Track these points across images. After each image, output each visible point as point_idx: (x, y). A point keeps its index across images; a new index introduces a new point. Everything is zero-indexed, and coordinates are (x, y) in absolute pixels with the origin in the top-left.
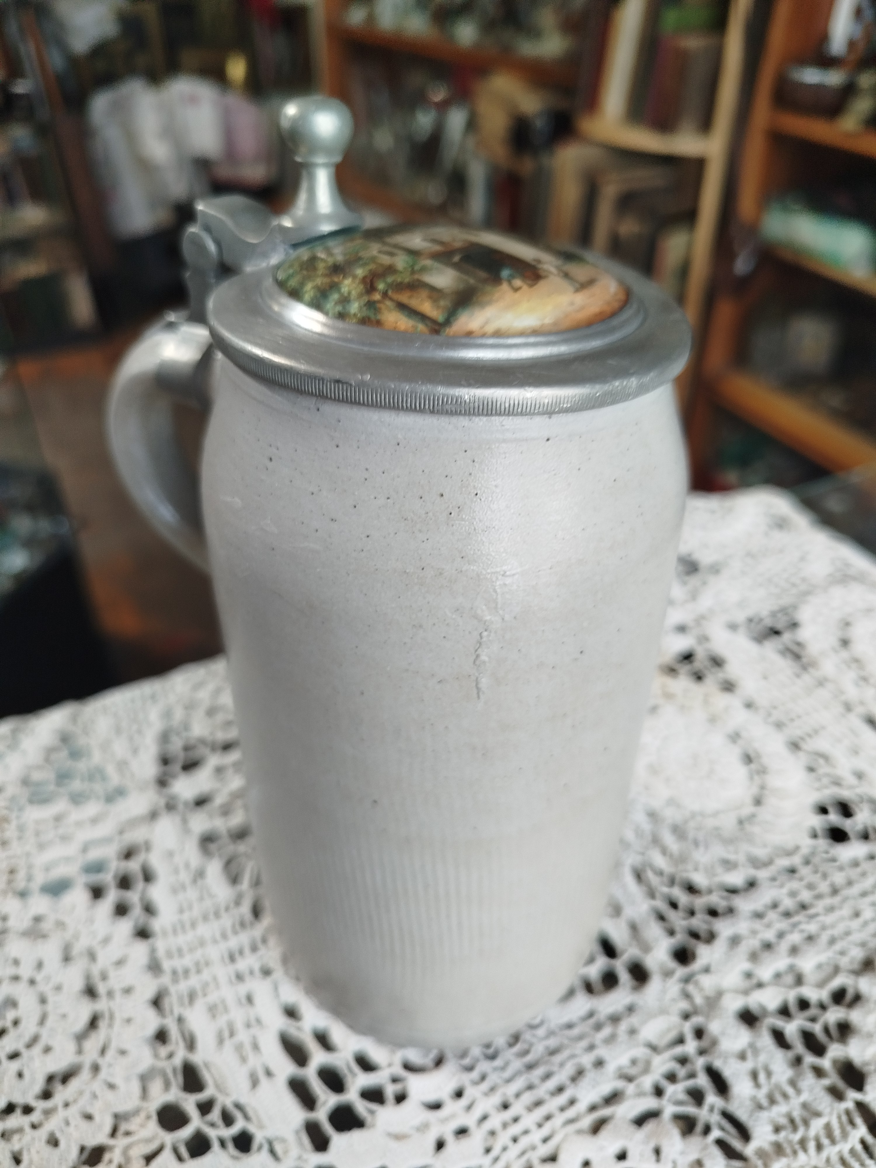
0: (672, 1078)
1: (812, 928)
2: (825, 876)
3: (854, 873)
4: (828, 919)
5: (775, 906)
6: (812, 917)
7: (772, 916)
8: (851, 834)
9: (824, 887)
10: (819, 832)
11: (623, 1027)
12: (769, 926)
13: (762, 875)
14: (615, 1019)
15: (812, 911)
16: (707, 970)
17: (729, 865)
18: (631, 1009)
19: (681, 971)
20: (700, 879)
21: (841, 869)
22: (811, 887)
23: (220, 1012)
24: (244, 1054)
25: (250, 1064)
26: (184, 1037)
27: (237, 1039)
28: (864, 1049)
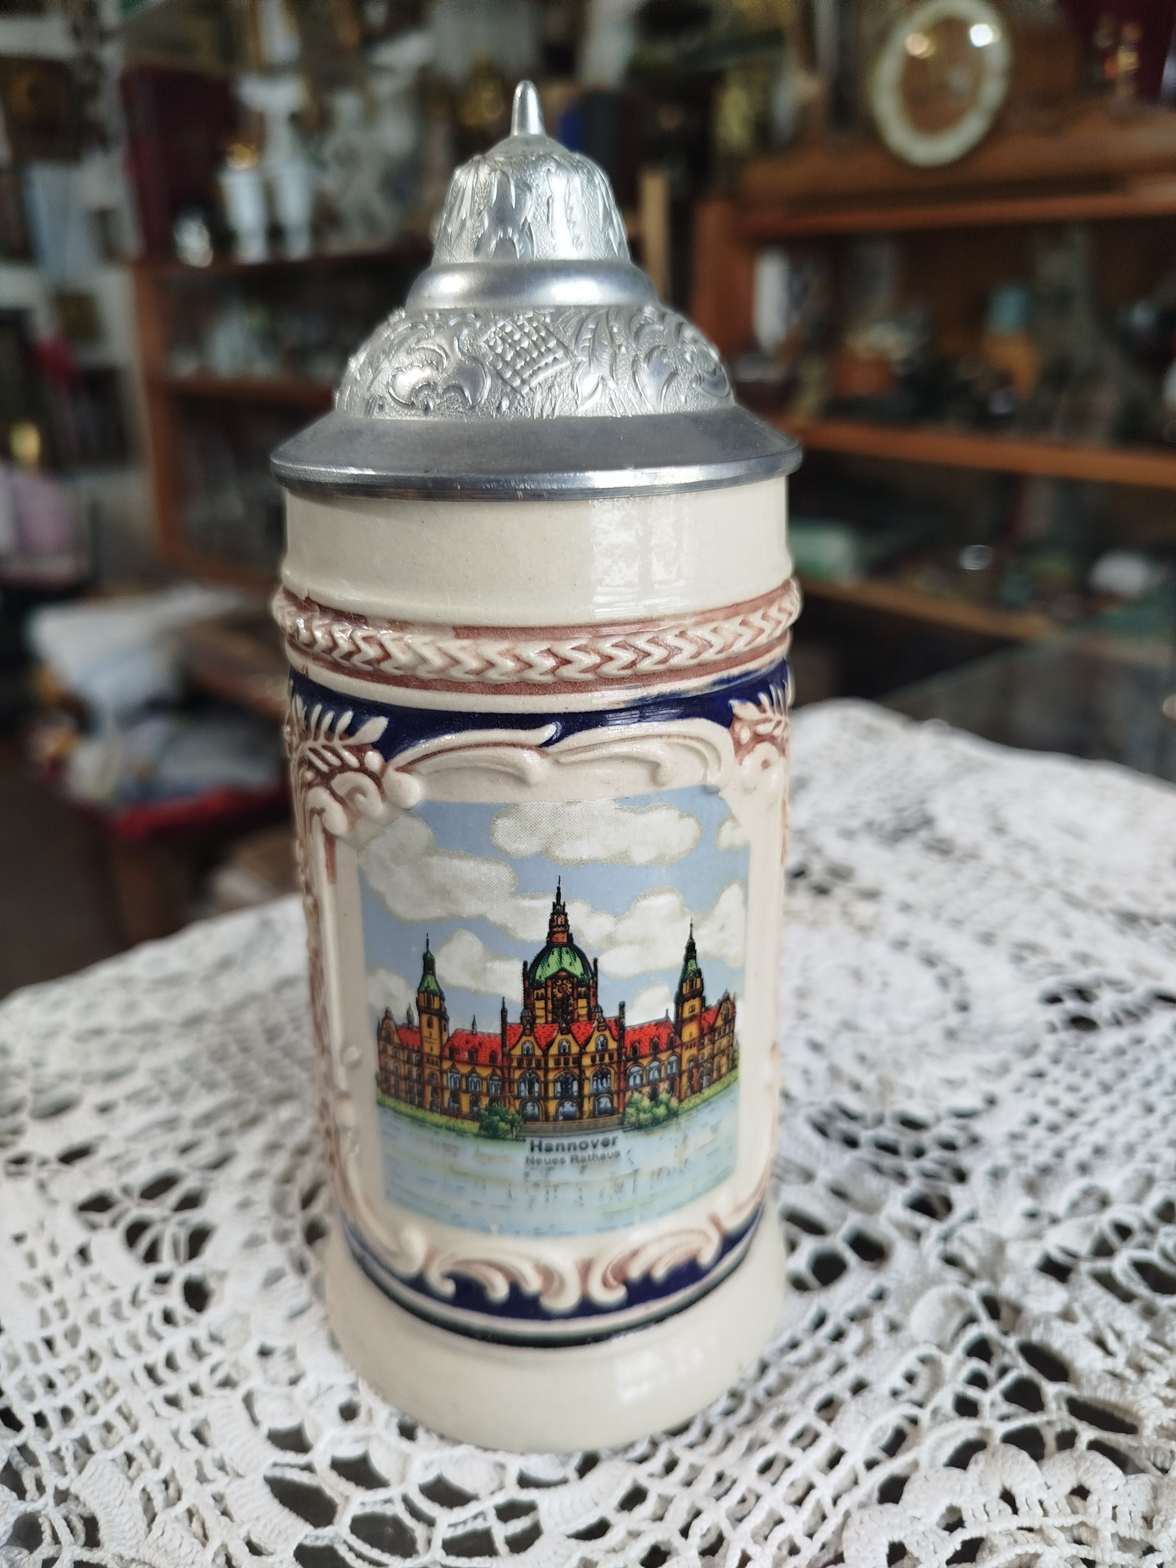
0: (978, 1380)
1: (1097, 1137)
2: (1087, 1074)
3: (1124, 1063)
4: (1115, 1122)
5: (1034, 1120)
6: (1092, 1124)
7: (1037, 1133)
8: (1100, 1022)
9: (1090, 1087)
10: (1059, 1025)
11: (878, 1324)
12: (1038, 1146)
13: (1001, 1088)
14: (859, 1317)
15: (1087, 1117)
16: (972, 1218)
17: (952, 1084)
18: (880, 1296)
19: (934, 1229)
20: (917, 1110)
21: (1104, 1060)
22: (1072, 1089)
23: (141, 1469)
24: (200, 1532)
25: (214, 1544)
26: (72, 1530)
27: (181, 1508)
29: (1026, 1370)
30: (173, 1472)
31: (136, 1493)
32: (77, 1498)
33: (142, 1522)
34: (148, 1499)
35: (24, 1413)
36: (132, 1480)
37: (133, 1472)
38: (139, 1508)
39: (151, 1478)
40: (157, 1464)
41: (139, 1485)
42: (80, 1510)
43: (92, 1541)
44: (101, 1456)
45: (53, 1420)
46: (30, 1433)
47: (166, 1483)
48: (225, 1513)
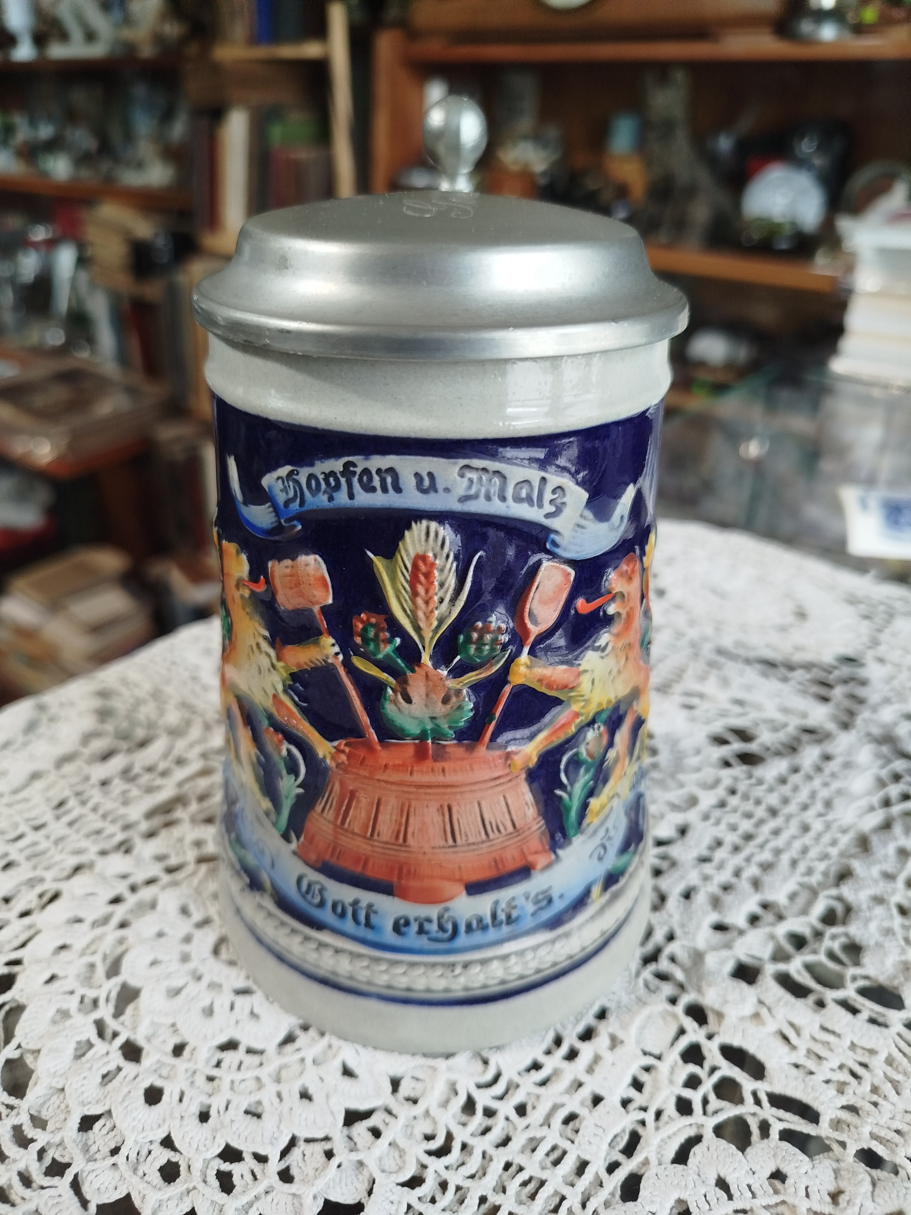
1: (765, 856)
2: (758, 802)
3: (785, 790)
4: (779, 842)
5: (719, 844)
6: (762, 845)
7: (721, 855)
8: (763, 756)
9: (761, 813)
10: (731, 761)
12: (721, 867)
13: (691, 818)
15: (759, 839)
21: (771, 789)
22: (747, 815)
28: (883, 963)
29: (728, 1070)
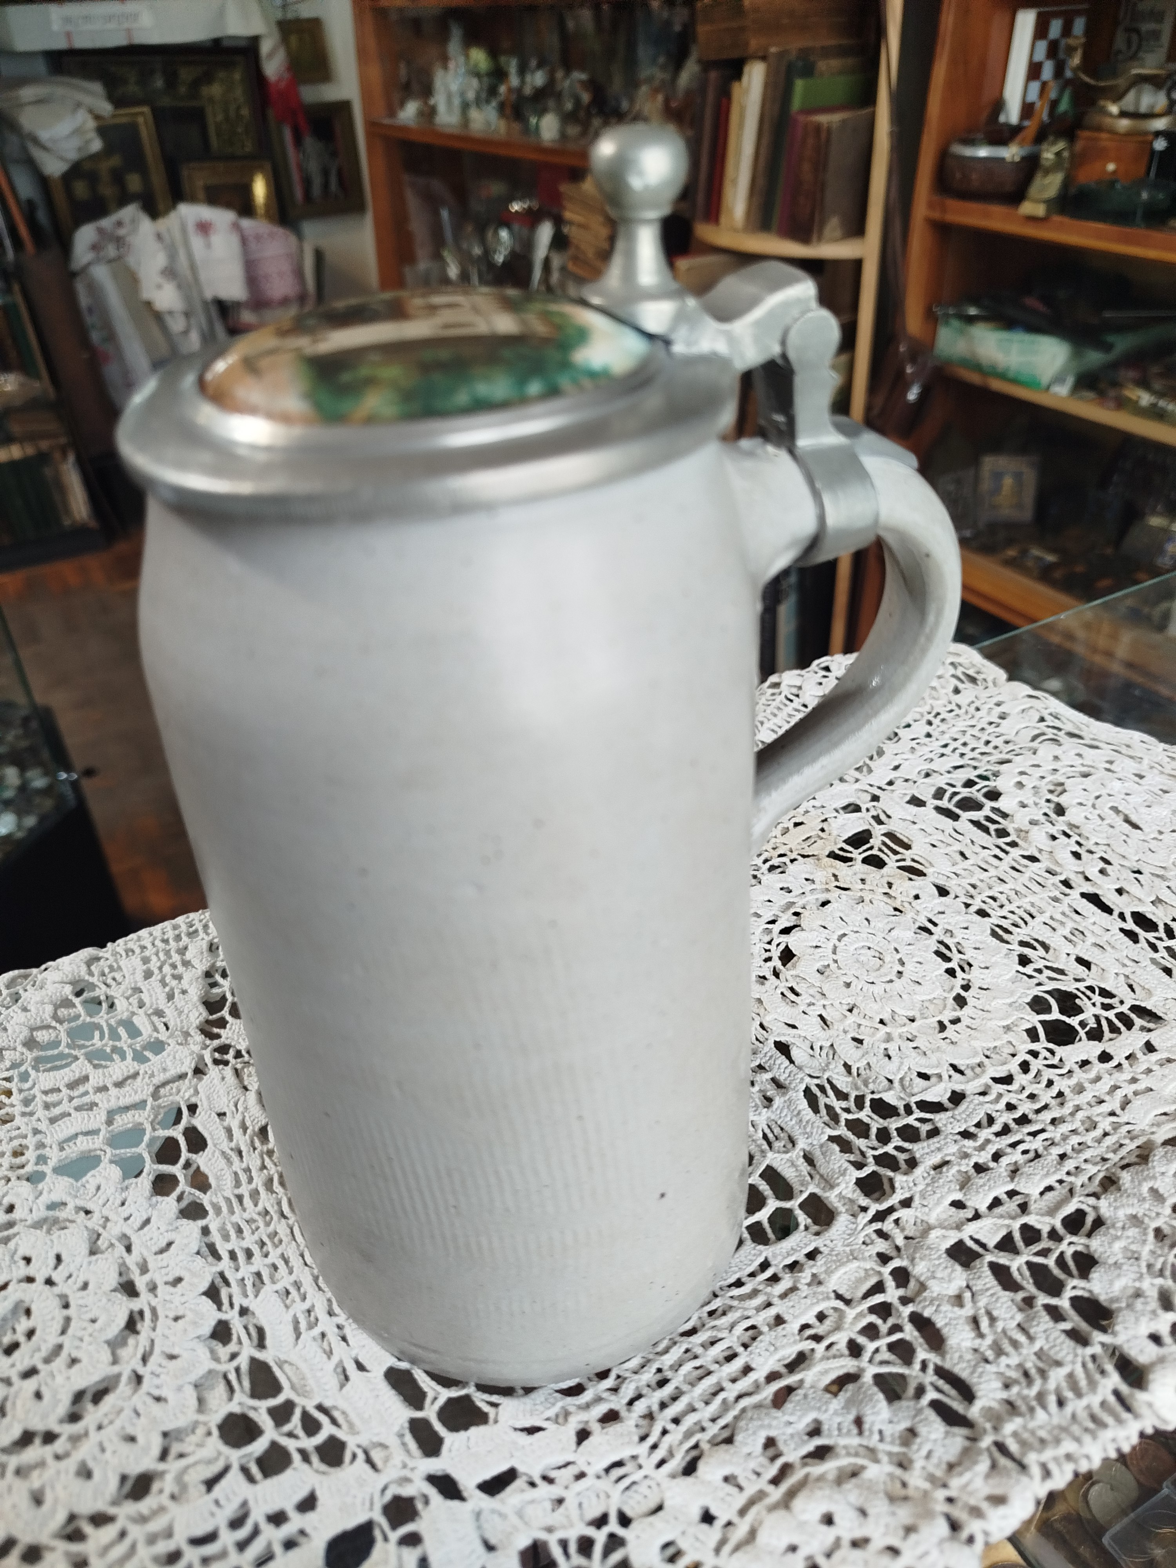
2: (1049, 1085)
4: (1056, 1133)
7: (986, 1134)
9: (1048, 1097)
11: (805, 1276)
12: (982, 1147)
13: (968, 1088)
14: (792, 1268)
15: (1035, 1126)
18: (813, 1255)
20: (892, 1098)
22: (1032, 1097)
23: (293, 1301)
24: (327, 1348)
25: (335, 1359)
26: (249, 1334)
27: (316, 1331)
28: (1111, 1283)
29: (910, 1333)
30: (313, 1306)
31: (288, 1317)
32: (253, 1314)
33: (292, 1336)
34: (296, 1323)
35: (223, 1249)
36: (287, 1307)
37: (288, 1302)
38: (290, 1328)
39: (299, 1308)
40: (304, 1298)
41: (291, 1312)
42: (255, 1321)
43: (261, 1344)
44: (268, 1288)
45: (241, 1256)
46: (225, 1264)
47: (309, 1311)
48: (344, 1339)
